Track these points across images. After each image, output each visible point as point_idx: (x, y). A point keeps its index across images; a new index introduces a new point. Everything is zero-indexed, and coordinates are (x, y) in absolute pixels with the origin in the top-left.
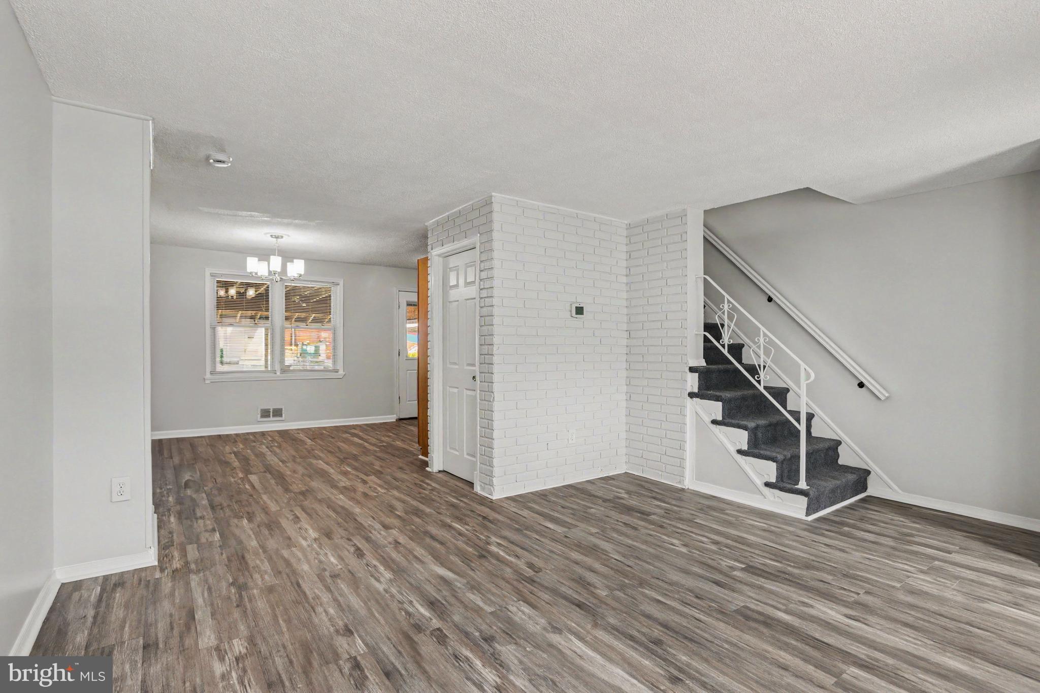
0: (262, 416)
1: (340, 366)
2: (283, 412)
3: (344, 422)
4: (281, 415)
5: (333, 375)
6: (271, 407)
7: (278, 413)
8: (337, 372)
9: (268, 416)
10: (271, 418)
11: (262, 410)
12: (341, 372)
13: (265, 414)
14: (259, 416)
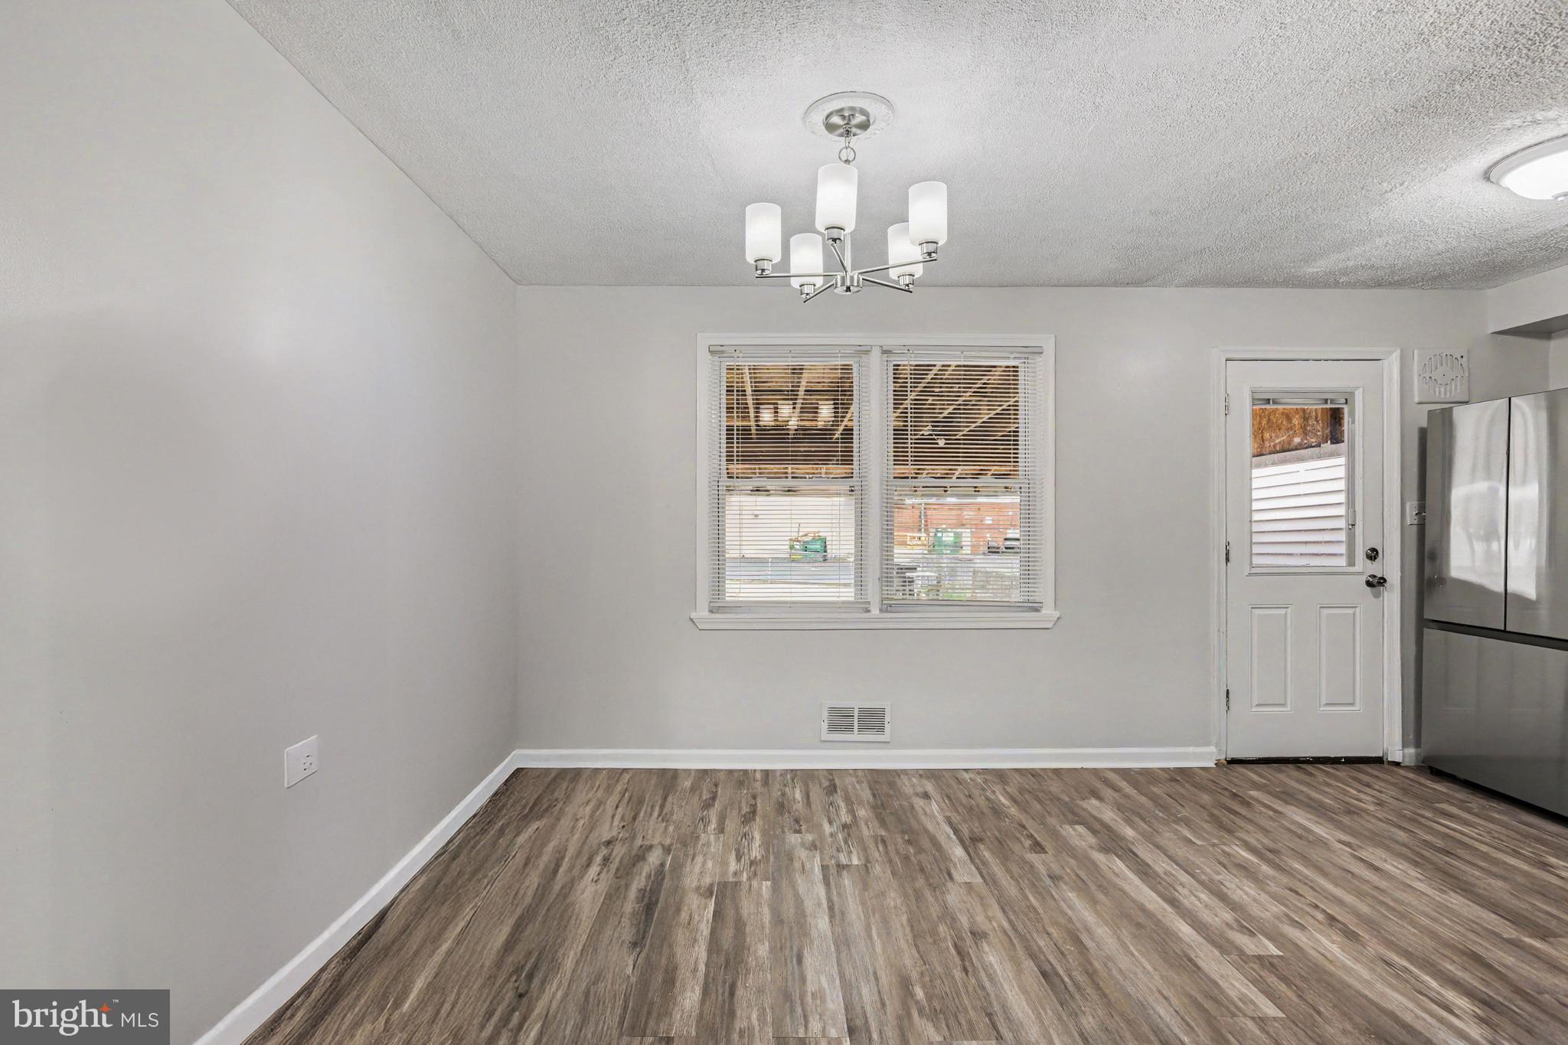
0: (833, 728)
1: (1045, 592)
2: (887, 719)
3: (1058, 757)
4: (881, 729)
5: (1027, 619)
6: (857, 703)
7: (872, 720)
8: (1037, 610)
9: (849, 728)
10: (856, 736)
11: (832, 710)
12: (1049, 612)
13: (841, 721)
14: (825, 726)
